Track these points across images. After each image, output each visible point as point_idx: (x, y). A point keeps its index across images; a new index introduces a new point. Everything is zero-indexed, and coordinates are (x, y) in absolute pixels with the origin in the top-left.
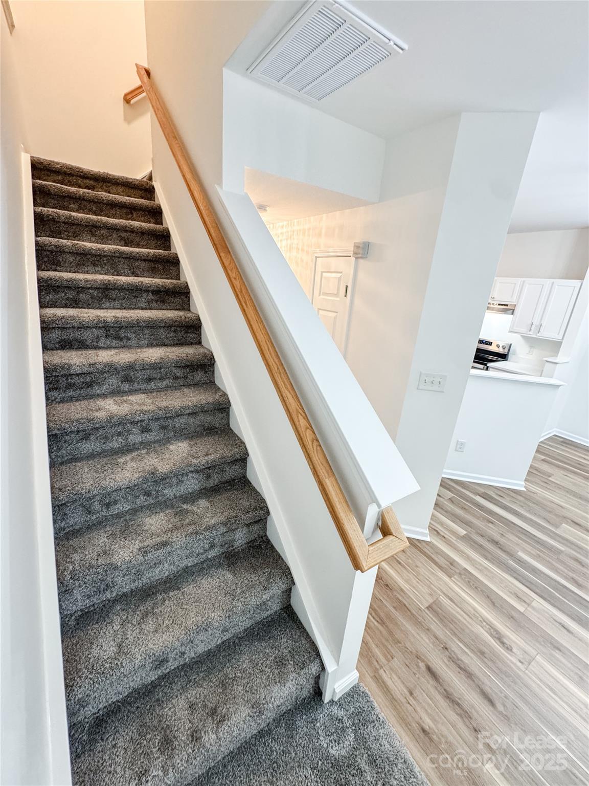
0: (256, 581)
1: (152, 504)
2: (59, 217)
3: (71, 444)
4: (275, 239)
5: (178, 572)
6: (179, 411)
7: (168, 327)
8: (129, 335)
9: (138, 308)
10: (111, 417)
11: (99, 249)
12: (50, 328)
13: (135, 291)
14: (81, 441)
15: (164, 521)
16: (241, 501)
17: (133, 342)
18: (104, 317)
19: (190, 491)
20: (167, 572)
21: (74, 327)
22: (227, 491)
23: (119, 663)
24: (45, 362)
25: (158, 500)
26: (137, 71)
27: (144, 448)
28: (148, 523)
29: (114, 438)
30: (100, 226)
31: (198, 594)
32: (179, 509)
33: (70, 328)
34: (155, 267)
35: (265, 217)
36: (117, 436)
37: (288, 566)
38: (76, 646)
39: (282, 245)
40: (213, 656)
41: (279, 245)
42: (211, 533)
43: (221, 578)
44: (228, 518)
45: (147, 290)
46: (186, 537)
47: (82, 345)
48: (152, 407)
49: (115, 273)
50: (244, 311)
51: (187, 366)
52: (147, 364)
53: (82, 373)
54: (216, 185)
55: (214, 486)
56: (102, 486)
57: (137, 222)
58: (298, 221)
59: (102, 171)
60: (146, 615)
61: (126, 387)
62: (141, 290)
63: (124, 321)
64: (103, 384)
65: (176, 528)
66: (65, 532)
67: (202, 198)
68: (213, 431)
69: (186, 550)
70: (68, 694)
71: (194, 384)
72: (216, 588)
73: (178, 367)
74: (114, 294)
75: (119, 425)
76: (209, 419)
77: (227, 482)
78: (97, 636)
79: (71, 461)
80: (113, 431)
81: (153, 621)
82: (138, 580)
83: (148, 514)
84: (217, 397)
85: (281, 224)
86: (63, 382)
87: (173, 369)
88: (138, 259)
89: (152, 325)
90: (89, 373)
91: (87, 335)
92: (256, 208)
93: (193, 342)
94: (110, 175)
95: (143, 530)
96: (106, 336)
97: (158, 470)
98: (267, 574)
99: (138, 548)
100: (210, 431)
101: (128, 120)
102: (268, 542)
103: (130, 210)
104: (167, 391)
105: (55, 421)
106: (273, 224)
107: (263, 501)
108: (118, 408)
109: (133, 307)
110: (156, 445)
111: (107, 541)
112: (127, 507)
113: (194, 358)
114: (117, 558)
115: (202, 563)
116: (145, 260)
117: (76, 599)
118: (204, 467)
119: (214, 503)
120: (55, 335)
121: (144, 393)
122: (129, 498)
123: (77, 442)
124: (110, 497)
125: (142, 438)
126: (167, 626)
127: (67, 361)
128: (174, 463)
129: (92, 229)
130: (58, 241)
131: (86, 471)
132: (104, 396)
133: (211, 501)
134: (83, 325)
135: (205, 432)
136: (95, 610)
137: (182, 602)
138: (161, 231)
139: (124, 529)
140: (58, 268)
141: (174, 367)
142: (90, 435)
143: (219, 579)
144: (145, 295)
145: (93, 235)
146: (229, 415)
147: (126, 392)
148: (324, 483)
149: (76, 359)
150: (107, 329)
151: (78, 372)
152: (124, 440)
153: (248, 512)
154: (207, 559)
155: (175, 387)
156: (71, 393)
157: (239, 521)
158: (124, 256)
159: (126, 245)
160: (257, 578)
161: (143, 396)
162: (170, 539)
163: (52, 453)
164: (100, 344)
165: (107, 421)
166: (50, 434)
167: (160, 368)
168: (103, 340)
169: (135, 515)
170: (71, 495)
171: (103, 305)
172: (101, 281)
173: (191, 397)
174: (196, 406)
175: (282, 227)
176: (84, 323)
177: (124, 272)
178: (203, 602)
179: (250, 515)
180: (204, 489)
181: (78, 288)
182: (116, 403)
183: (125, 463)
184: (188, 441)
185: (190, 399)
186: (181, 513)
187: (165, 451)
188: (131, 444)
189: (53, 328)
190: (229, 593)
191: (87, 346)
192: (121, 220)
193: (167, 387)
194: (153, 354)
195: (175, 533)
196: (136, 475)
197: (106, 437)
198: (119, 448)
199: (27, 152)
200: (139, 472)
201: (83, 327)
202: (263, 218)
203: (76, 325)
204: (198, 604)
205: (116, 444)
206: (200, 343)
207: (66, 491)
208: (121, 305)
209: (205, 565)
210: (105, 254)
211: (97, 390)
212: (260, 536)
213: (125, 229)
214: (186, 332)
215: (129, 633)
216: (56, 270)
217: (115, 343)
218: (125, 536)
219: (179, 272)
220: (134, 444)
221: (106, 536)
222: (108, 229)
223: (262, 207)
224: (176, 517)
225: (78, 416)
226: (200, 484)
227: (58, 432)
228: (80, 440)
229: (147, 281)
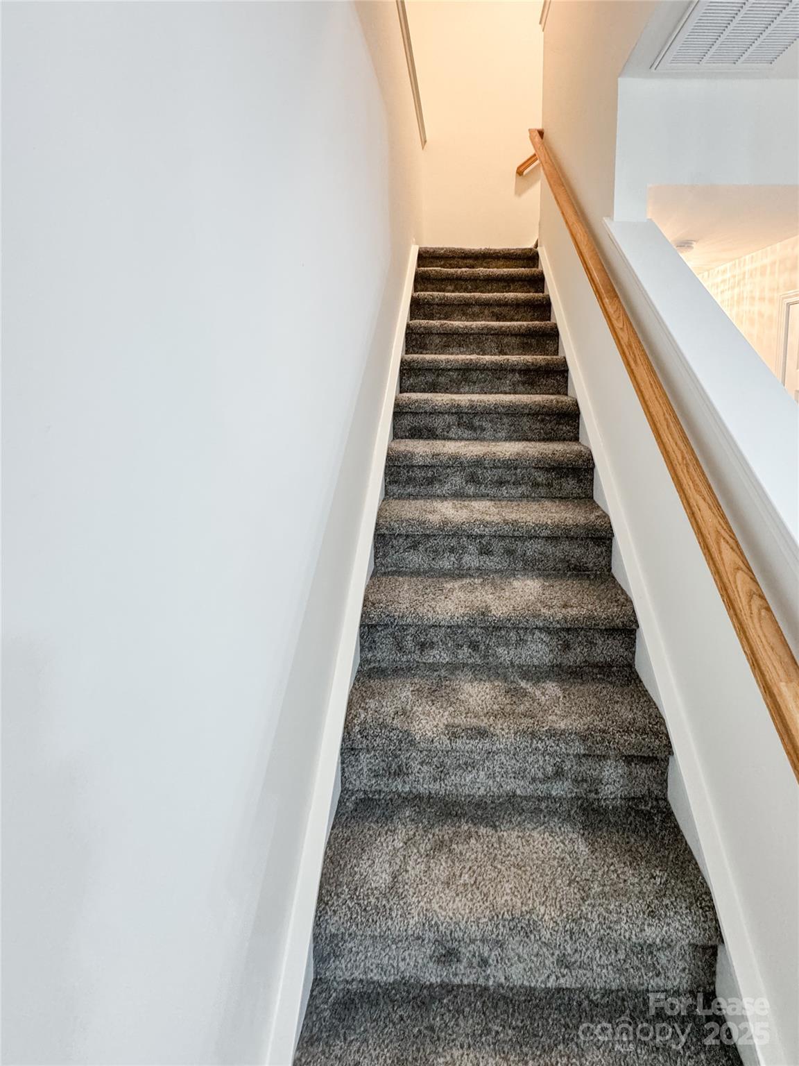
0: (633, 884)
1: (479, 665)
2: (433, 299)
3: (398, 551)
4: (712, 292)
5: (499, 797)
6: (533, 531)
7: (534, 415)
8: (484, 424)
9: (501, 393)
10: (445, 523)
11: (466, 326)
12: (403, 413)
13: (499, 371)
14: (408, 550)
15: (488, 696)
16: (617, 707)
17: (487, 434)
18: (459, 400)
19: (536, 662)
20: (483, 789)
21: (426, 412)
22: (596, 680)
23: (388, 907)
24: (390, 449)
25: (486, 661)
26: (530, 137)
27: (480, 576)
28: (467, 692)
29: (445, 555)
30: (472, 304)
31: (523, 853)
32: (514, 685)
33: (422, 413)
34: (527, 343)
35: (692, 259)
36: (449, 552)
37: (708, 888)
38: (346, 843)
39: (722, 297)
40: (537, 1006)
41: (718, 300)
42: (558, 745)
43: (567, 842)
44: (589, 728)
45: (513, 369)
46: (515, 734)
47: (431, 434)
48: (496, 519)
49: (481, 353)
50: (632, 373)
51: (553, 469)
52: (499, 461)
53: (424, 466)
54: (604, 218)
55: (576, 667)
56: (418, 614)
57: (512, 294)
58: (752, 257)
59: (483, 248)
60: (440, 845)
61: (471, 489)
62: (506, 370)
63: (480, 405)
64: (445, 482)
65: (503, 714)
66: (370, 667)
67: (586, 239)
68: (582, 573)
69: (514, 761)
70: (319, 914)
71: (561, 497)
72: (555, 858)
73: (540, 468)
74: (474, 376)
75: (454, 535)
76: (578, 552)
77: (598, 667)
78: (371, 842)
79: (393, 573)
80: (445, 544)
81: (446, 862)
82: (441, 780)
83: (470, 678)
84: (592, 517)
85: (722, 268)
86: (404, 475)
87: (533, 470)
88: (508, 335)
89: (513, 412)
90: (432, 466)
91: (439, 423)
92: (675, 247)
93: (567, 437)
94: (491, 250)
95: (458, 699)
96: (459, 424)
97: (490, 611)
98: (658, 880)
99: (446, 723)
100: (577, 571)
101: (519, 192)
102: (668, 815)
103: (507, 282)
104: (521, 501)
105: (386, 518)
106: (708, 271)
107: (660, 720)
108: (455, 513)
109: (495, 391)
110: (496, 576)
111: (410, 696)
112: (446, 658)
113: (562, 456)
114: (417, 727)
115: (540, 799)
116: (516, 335)
117: (361, 770)
118: (558, 626)
119: (569, 694)
120: (407, 421)
121: (492, 500)
122: (449, 645)
123: (405, 551)
124: (427, 635)
125: (480, 562)
126: (465, 885)
127: (411, 450)
128: (514, 607)
129: (464, 308)
130: (428, 323)
131: (405, 589)
132: (443, 498)
133: (564, 690)
134: (435, 410)
135: (569, 573)
136: (379, 800)
137: (496, 855)
138: (540, 300)
139: (434, 688)
140: (425, 352)
141: (535, 468)
142: (419, 543)
143: (564, 844)
144: (510, 376)
145: (464, 314)
146: (611, 551)
147: (470, 496)
148: (775, 691)
149: (421, 448)
150: (460, 415)
151: (420, 464)
152: (457, 560)
153: (628, 731)
154: (548, 797)
155: (533, 498)
156: (410, 490)
157: (609, 743)
158: (492, 332)
159: (498, 319)
160: (636, 880)
161: (488, 503)
162: (492, 729)
163: (378, 558)
164: (451, 435)
165: (439, 529)
166: (378, 532)
167: (516, 468)
168: (454, 429)
169: (452, 673)
170: (383, 616)
171: (461, 390)
172: (462, 361)
173: (552, 512)
174: (557, 526)
175: (724, 272)
176: (436, 407)
177: (491, 352)
178: (528, 874)
179: (632, 739)
180: (557, 666)
181: (437, 370)
182: (455, 507)
183: (452, 590)
184: (542, 581)
185: (550, 515)
186: (516, 693)
187: (505, 587)
188: (465, 568)
189: (406, 413)
190: (578, 882)
191: (437, 435)
192: (495, 294)
193: (523, 496)
194: (508, 449)
195: (501, 721)
196: (462, 611)
197: (436, 551)
198: (450, 570)
199: (417, 243)
200: (466, 607)
201: (435, 412)
202: (690, 264)
203: (428, 409)
204: (520, 872)
205: (447, 563)
206: (576, 439)
207: (378, 608)
208: (482, 388)
209: (543, 805)
210: (473, 331)
211: (437, 489)
212: (654, 796)
213: (499, 303)
214: (558, 423)
215: (411, 863)
216: (421, 353)
217: (467, 434)
218: (434, 698)
219: (558, 346)
220: (469, 569)
221: (411, 689)
222: (481, 305)
223: (685, 244)
224: (507, 696)
225: (410, 516)
226: (551, 656)
227: (386, 532)
228: (408, 548)
229: (514, 358)
